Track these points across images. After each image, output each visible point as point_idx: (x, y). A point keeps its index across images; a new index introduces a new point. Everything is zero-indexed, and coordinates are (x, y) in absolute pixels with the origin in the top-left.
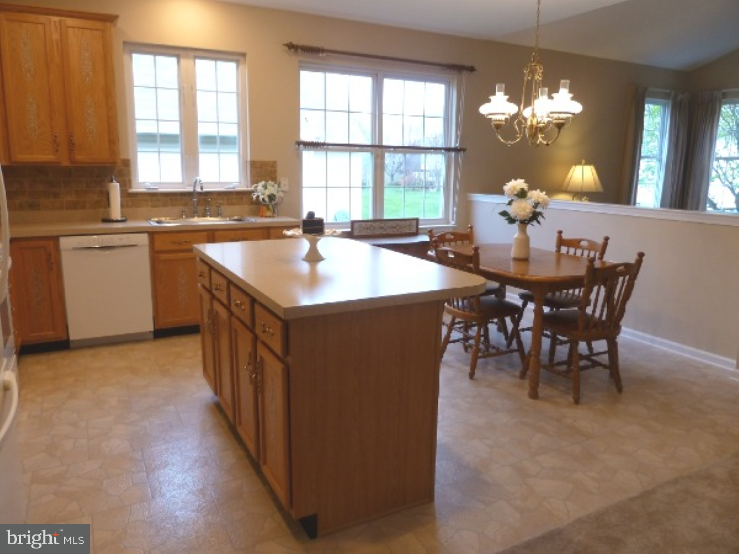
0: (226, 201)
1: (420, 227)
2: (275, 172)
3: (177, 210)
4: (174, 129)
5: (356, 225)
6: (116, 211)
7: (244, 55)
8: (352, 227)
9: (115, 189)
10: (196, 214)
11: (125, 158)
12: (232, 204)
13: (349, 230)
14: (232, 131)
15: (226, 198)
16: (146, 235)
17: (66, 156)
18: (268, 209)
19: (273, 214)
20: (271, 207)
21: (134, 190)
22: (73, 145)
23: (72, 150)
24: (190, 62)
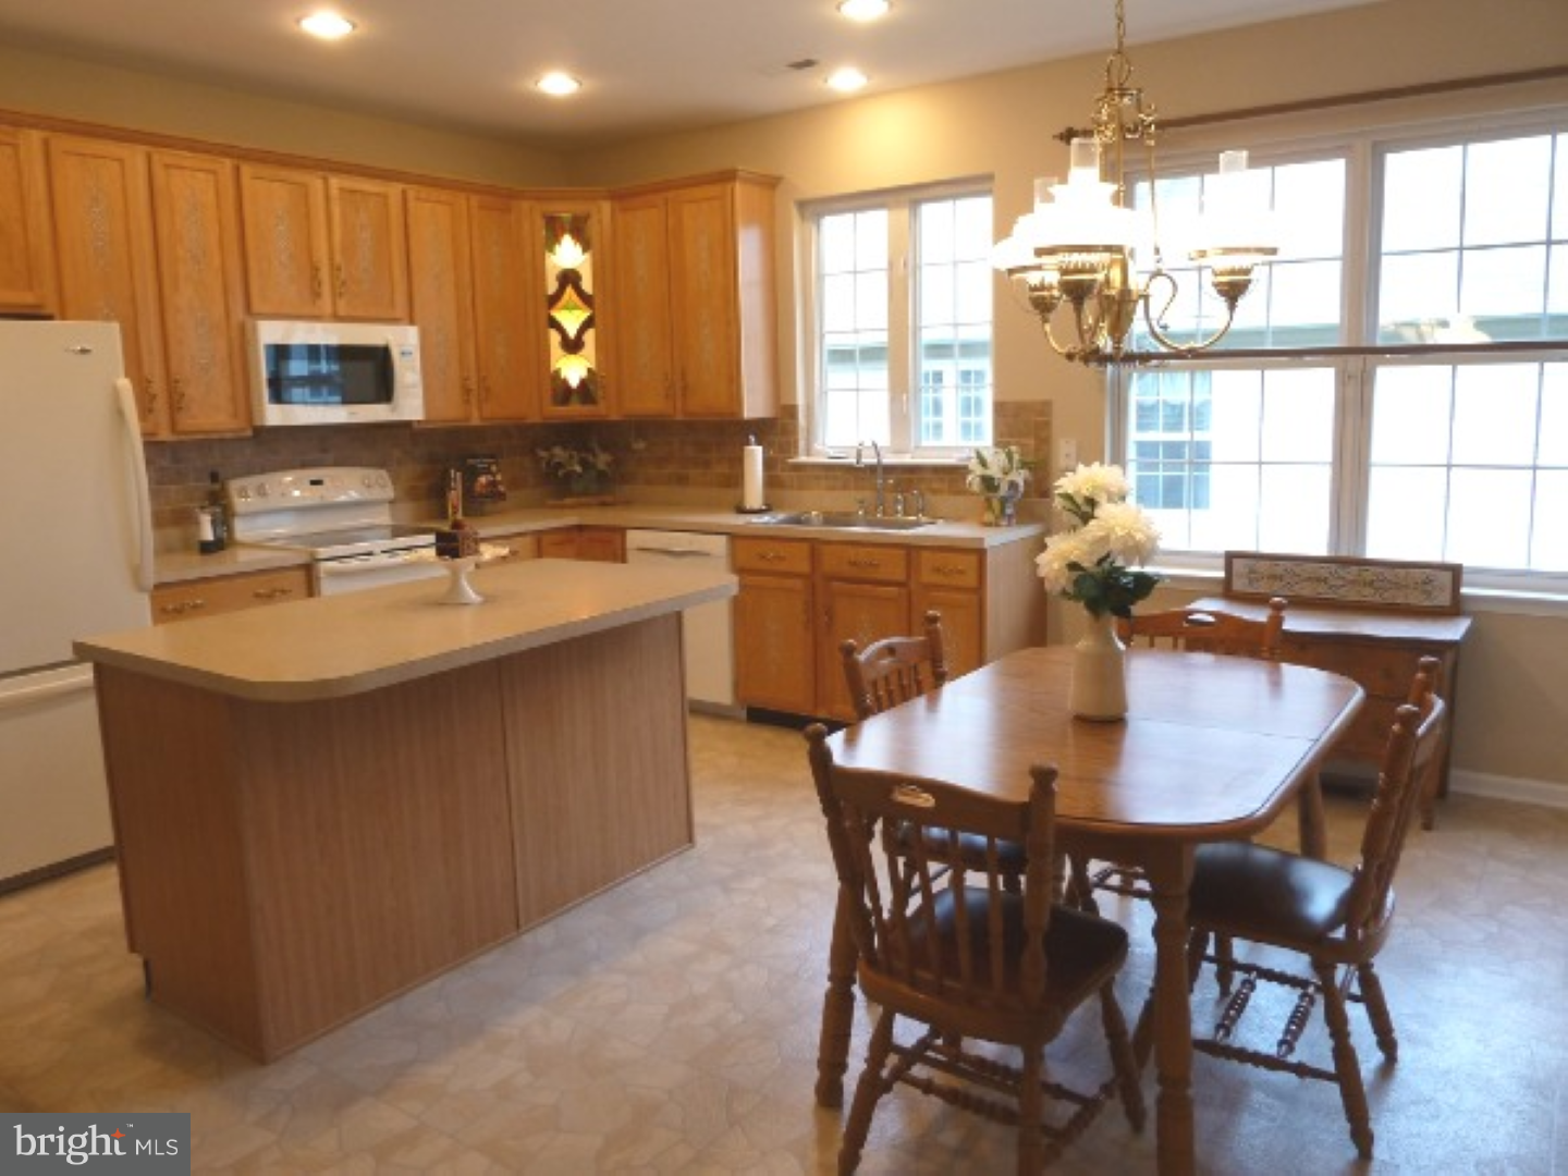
1: (1464, 590)
2: (1047, 424)
5: (1238, 564)
6: (754, 494)
7: (989, 178)
8: (1229, 568)
10: (880, 509)
11: (786, 403)
13: (1221, 574)
16: (723, 539)
17: (679, 405)
18: (989, 507)
19: (996, 518)
20: (996, 504)
21: (802, 459)
22: (685, 388)
23: (684, 395)
24: (904, 214)
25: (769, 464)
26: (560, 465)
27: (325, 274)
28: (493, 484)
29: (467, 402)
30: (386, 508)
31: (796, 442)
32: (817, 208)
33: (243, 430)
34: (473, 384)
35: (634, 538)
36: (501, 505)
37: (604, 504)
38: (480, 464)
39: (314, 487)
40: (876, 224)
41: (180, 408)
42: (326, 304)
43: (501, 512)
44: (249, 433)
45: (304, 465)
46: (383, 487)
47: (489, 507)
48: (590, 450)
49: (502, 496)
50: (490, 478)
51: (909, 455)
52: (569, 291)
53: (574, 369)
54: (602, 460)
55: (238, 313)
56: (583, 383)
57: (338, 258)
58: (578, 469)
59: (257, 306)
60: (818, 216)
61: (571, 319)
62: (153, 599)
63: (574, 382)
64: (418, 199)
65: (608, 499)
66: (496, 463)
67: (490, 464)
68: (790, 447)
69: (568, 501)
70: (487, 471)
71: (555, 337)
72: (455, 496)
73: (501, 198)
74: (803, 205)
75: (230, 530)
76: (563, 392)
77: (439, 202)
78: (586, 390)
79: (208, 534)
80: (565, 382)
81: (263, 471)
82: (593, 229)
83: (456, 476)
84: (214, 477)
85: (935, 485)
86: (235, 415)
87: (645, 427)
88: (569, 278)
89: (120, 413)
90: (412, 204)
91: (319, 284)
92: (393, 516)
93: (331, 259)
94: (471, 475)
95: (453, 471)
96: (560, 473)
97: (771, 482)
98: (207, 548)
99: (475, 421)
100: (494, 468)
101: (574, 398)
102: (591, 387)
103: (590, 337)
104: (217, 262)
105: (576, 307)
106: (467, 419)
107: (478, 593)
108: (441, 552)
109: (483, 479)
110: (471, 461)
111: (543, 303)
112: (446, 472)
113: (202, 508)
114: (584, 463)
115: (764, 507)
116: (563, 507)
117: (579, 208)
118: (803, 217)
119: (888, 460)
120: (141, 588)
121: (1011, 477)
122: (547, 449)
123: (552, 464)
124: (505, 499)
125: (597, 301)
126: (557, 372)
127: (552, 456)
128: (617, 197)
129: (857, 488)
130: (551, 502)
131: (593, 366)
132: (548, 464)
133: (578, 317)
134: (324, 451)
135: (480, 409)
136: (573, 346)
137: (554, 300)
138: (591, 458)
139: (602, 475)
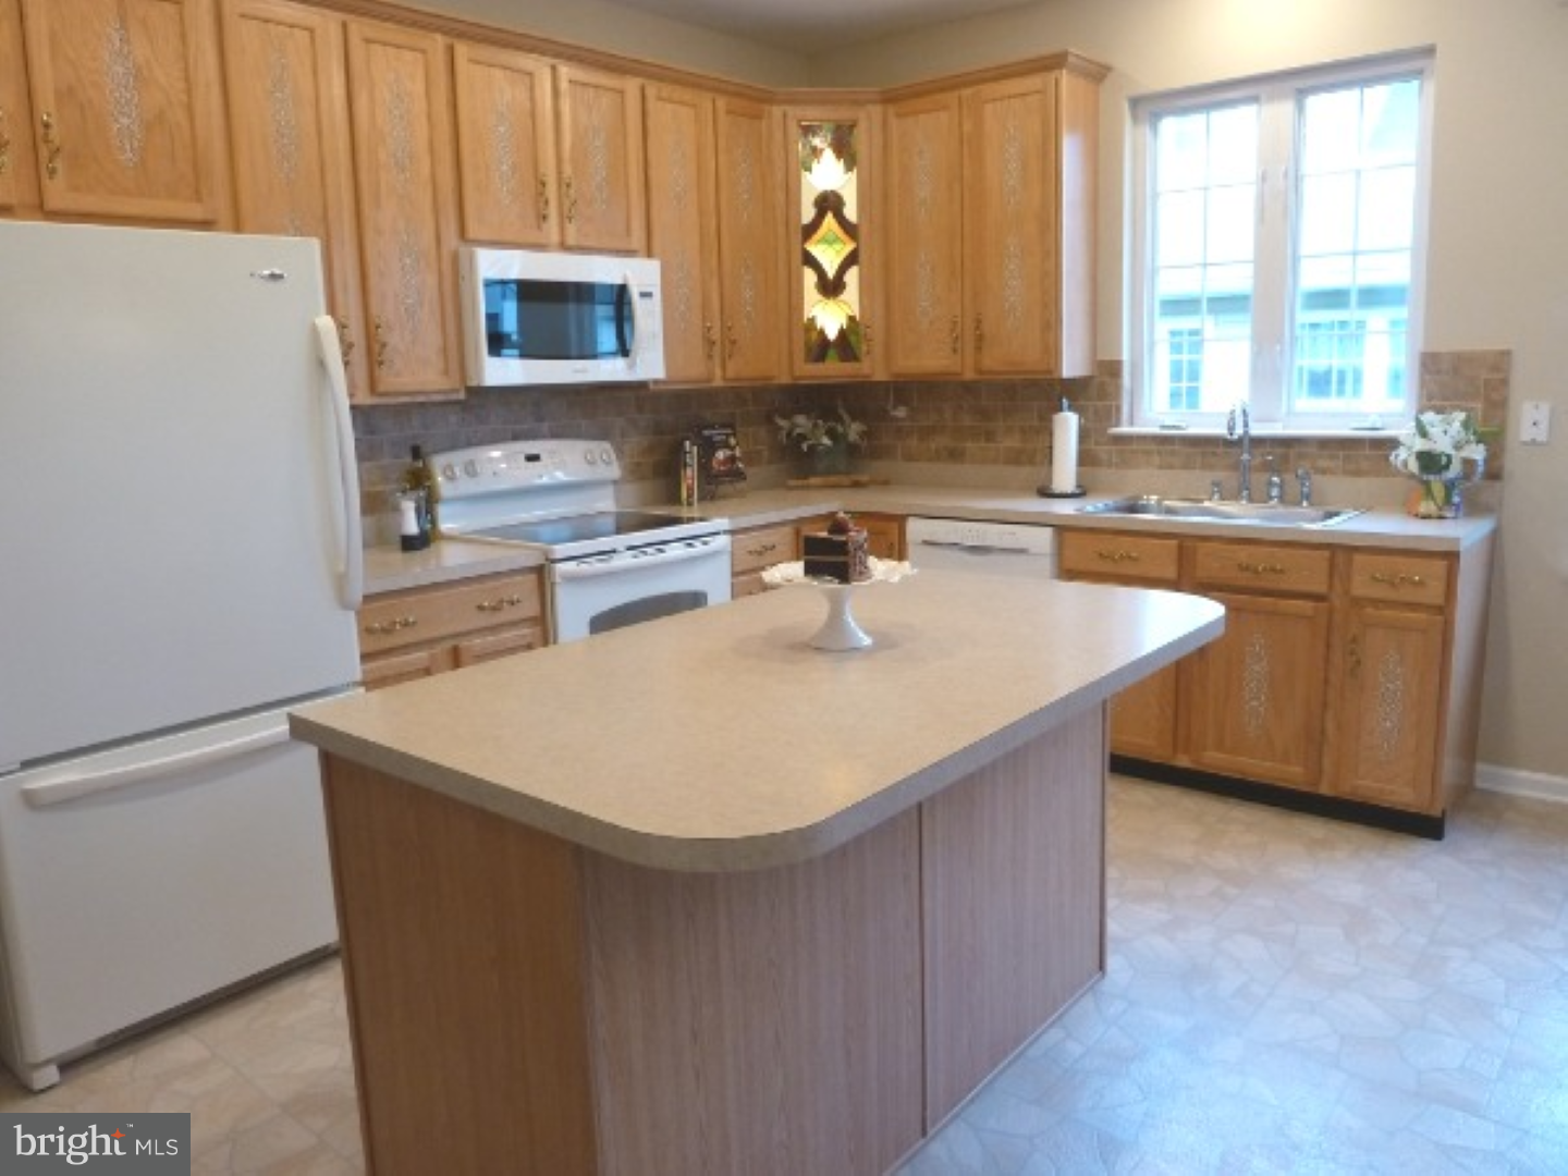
0: (1341, 463)
2: (1505, 382)
3: (1201, 478)
4: (1240, 280)
6: (1065, 473)
7: (1430, 52)
9: (1068, 425)
10: (1245, 493)
11: (1107, 358)
12: (1357, 473)
14: (1398, 270)
15: (1341, 453)
16: (1048, 531)
17: (969, 360)
18: (1429, 494)
19: (1440, 509)
20: (1438, 489)
21: (1125, 429)
22: (980, 338)
23: (978, 349)
24: (1287, 108)
25: (1083, 435)
26: (802, 437)
27: (551, 191)
28: (732, 459)
29: (710, 357)
30: (609, 491)
31: (1118, 409)
32: (1153, 106)
33: (455, 391)
34: (716, 335)
35: (916, 529)
36: (741, 485)
37: (857, 485)
38: (717, 434)
39: (531, 464)
40: (1240, 125)
41: (381, 363)
42: (552, 228)
43: (741, 494)
44: (462, 396)
45: (516, 437)
46: (608, 463)
47: (725, 488)
48: (839, 419)
49: (739, 475)
50: (729, 453)
51: (1280, 425)
52: (829, 220)
53: (830, 317)
54: (854, 430)
55: (451, 239)
56: (842, 333)
57: (568, 170)
58: (826, 441)
59: (473, 231)
60: (1156, 117)
61: (829, 253)
62: (359, 614)
63: (832, 334)
64: (660, 99)
65: (864, 478)
66: (734, 435)
67: (727, 435)
68: (1111, 414)
69: (813, 481)
70: (727, 446)
71: (810, 277)
72: (690, 475)
73: (752, 102)
74: (1136, 102)
75: (434, 522)
76: (820, 347)
77: (682, 103)
78: (846, 344)
79: (412, 527)
80: (822, 333)
81: (470, 444)
82: (861, 141)
83: (691, 450)
84: (416, 453)
85: (1323, 463)
86: (446, 372)
87: (907, 389)
88: (829, 203)
89: (321, 364)
90: (652, 104)
91: (547, 202)
92: (617, 500)
93: (559, 172)
94: (708, 448)
95: (687, 443)
96: (805, 447)
97: (1085, 459)
98: (410, 544)
99: (718, 382)
100: (732, 441)
101: (832, 353)
102: (853, 339)
103: (852, 277)
104: (426, 170)
105: (837, 239)
106: (709, 380)
107: (868, 632)
108: (812, 570)
109: (721, 455)
110: (706, 433)
111: (797, 237)
112: (681, 445)
113: (404, 492)
114: (831, 433)
115: (1077, 492)
116: (808, 487)
117: (844, 114)
118: (1135, 118)
119: (1257, 430)
120: (345, 605)
121: (1465, 453)
122: (785, 416)
123: (795, 434)
124: (745, 479)
125: (863, 232)
126: (812, 320)
127: (795, 426)
128: (889, 99)
129: (1206, 467)
130: (792, 483)
131: (856, 312)
132: (789, 435)
133: (838, 252)
134: (540, 419)
135: (724, 368)
136: (831, 288)
137: (810, 230)
138: (840, 429)
139: (853, 451)
